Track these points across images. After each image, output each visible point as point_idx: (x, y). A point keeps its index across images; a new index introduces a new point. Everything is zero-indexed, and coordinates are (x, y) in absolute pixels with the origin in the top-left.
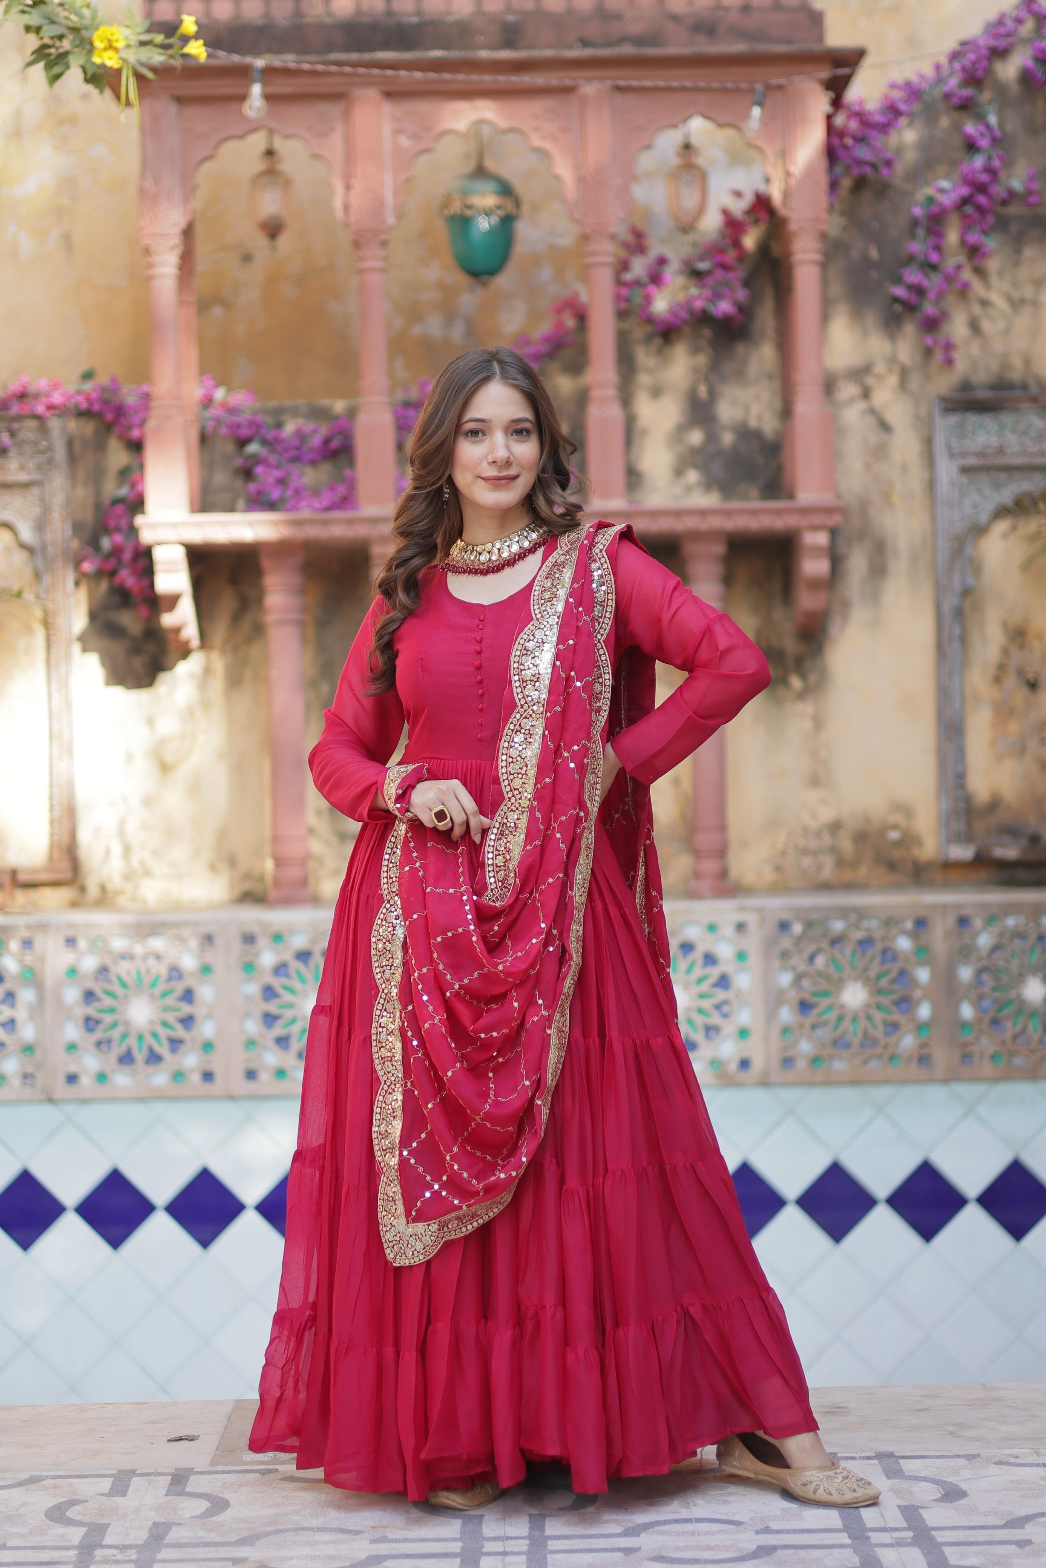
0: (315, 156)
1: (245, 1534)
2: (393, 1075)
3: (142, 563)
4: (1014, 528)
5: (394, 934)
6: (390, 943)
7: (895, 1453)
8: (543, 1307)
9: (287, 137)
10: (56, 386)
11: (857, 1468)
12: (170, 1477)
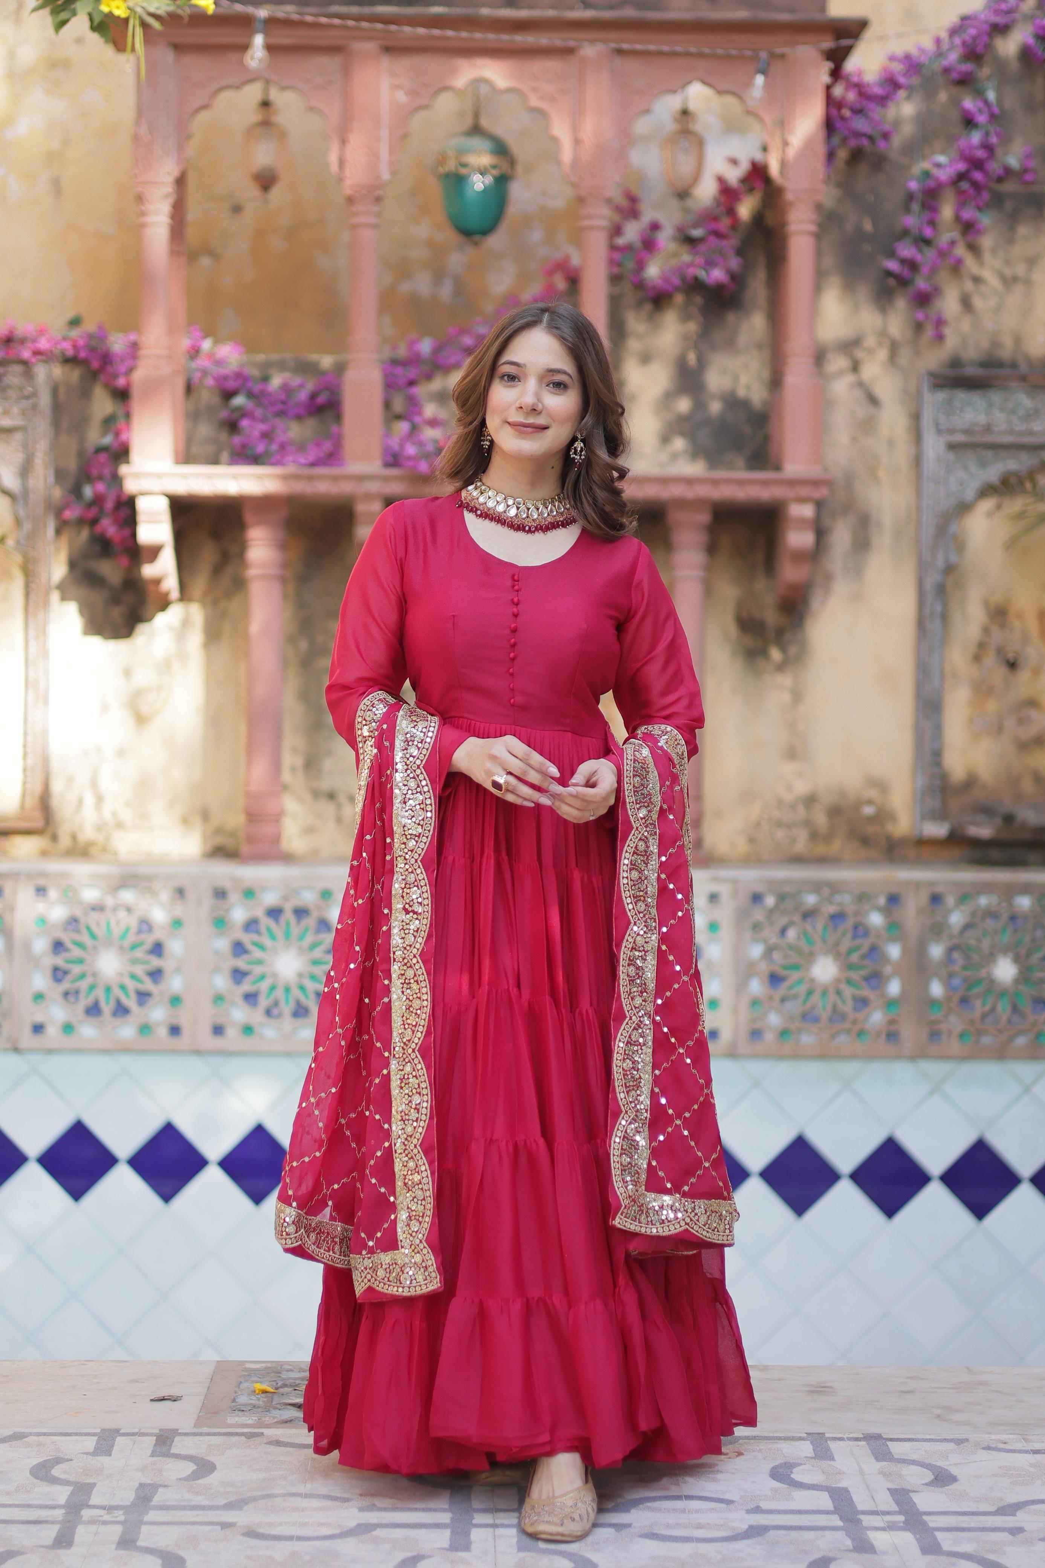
0: (312, 109)
1: (232, 1498)
3: (125, 512)
4: (999, 507)
7: (882, 1435)
9: (284, 88)
10: (42, 331)
12: (155, 1437)
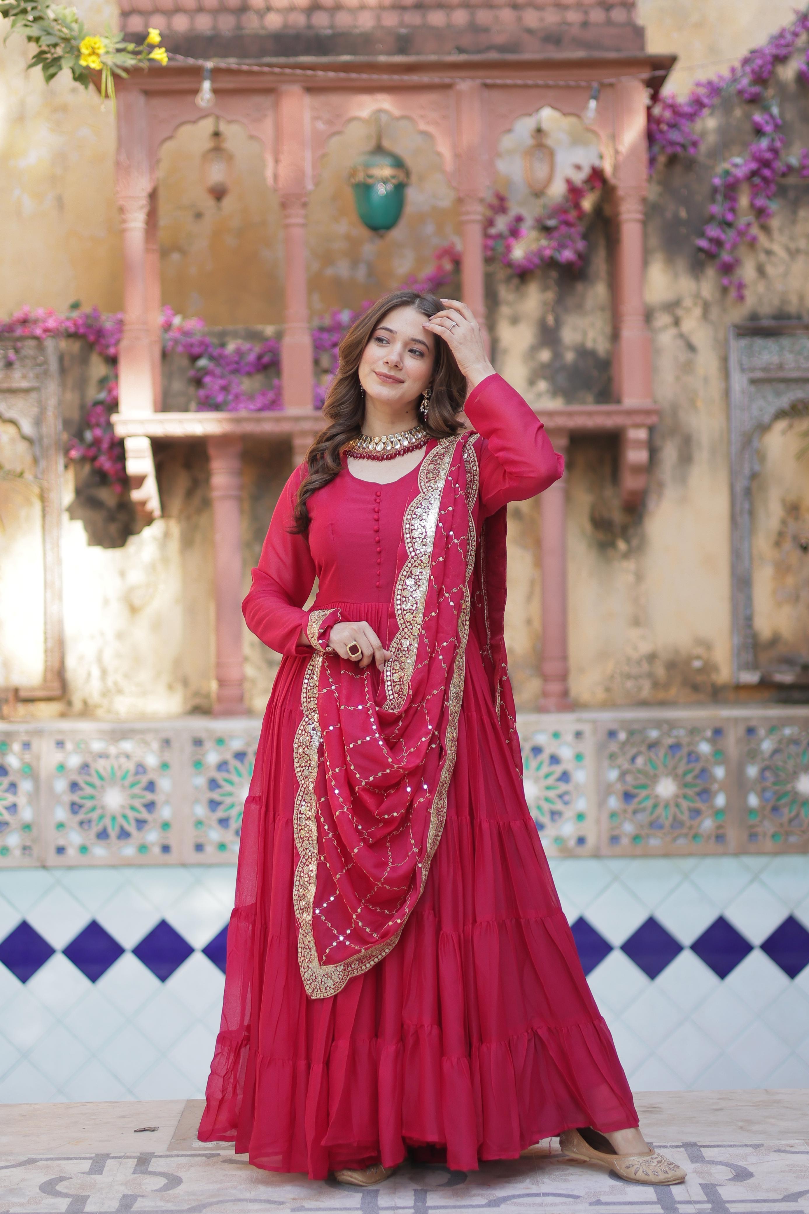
0: (252, 137)
1: (195, 1204)
2: (310, 851)
3: (117, 451)
4: (791, 426)
5: (311, 742)
6: (308, 749)
7: (697, 1142)
8: (422, 1026)
9: (230, 122)
10: (50, 314)
11: (668, 1154)
12: (137, 1159)
